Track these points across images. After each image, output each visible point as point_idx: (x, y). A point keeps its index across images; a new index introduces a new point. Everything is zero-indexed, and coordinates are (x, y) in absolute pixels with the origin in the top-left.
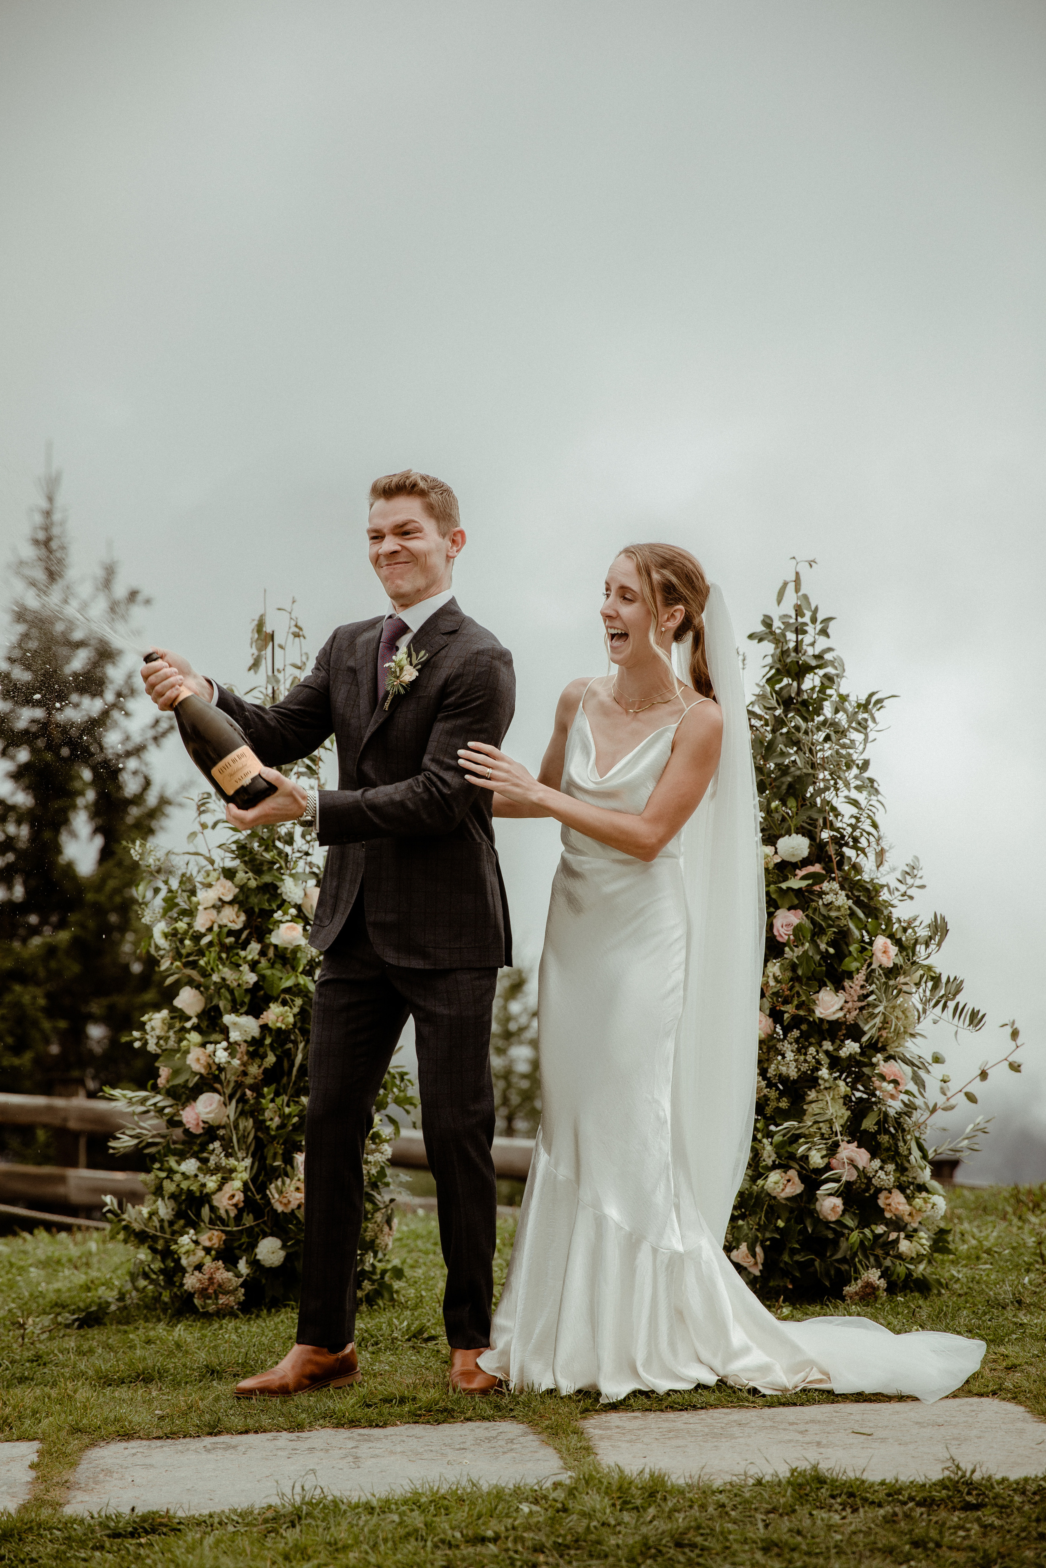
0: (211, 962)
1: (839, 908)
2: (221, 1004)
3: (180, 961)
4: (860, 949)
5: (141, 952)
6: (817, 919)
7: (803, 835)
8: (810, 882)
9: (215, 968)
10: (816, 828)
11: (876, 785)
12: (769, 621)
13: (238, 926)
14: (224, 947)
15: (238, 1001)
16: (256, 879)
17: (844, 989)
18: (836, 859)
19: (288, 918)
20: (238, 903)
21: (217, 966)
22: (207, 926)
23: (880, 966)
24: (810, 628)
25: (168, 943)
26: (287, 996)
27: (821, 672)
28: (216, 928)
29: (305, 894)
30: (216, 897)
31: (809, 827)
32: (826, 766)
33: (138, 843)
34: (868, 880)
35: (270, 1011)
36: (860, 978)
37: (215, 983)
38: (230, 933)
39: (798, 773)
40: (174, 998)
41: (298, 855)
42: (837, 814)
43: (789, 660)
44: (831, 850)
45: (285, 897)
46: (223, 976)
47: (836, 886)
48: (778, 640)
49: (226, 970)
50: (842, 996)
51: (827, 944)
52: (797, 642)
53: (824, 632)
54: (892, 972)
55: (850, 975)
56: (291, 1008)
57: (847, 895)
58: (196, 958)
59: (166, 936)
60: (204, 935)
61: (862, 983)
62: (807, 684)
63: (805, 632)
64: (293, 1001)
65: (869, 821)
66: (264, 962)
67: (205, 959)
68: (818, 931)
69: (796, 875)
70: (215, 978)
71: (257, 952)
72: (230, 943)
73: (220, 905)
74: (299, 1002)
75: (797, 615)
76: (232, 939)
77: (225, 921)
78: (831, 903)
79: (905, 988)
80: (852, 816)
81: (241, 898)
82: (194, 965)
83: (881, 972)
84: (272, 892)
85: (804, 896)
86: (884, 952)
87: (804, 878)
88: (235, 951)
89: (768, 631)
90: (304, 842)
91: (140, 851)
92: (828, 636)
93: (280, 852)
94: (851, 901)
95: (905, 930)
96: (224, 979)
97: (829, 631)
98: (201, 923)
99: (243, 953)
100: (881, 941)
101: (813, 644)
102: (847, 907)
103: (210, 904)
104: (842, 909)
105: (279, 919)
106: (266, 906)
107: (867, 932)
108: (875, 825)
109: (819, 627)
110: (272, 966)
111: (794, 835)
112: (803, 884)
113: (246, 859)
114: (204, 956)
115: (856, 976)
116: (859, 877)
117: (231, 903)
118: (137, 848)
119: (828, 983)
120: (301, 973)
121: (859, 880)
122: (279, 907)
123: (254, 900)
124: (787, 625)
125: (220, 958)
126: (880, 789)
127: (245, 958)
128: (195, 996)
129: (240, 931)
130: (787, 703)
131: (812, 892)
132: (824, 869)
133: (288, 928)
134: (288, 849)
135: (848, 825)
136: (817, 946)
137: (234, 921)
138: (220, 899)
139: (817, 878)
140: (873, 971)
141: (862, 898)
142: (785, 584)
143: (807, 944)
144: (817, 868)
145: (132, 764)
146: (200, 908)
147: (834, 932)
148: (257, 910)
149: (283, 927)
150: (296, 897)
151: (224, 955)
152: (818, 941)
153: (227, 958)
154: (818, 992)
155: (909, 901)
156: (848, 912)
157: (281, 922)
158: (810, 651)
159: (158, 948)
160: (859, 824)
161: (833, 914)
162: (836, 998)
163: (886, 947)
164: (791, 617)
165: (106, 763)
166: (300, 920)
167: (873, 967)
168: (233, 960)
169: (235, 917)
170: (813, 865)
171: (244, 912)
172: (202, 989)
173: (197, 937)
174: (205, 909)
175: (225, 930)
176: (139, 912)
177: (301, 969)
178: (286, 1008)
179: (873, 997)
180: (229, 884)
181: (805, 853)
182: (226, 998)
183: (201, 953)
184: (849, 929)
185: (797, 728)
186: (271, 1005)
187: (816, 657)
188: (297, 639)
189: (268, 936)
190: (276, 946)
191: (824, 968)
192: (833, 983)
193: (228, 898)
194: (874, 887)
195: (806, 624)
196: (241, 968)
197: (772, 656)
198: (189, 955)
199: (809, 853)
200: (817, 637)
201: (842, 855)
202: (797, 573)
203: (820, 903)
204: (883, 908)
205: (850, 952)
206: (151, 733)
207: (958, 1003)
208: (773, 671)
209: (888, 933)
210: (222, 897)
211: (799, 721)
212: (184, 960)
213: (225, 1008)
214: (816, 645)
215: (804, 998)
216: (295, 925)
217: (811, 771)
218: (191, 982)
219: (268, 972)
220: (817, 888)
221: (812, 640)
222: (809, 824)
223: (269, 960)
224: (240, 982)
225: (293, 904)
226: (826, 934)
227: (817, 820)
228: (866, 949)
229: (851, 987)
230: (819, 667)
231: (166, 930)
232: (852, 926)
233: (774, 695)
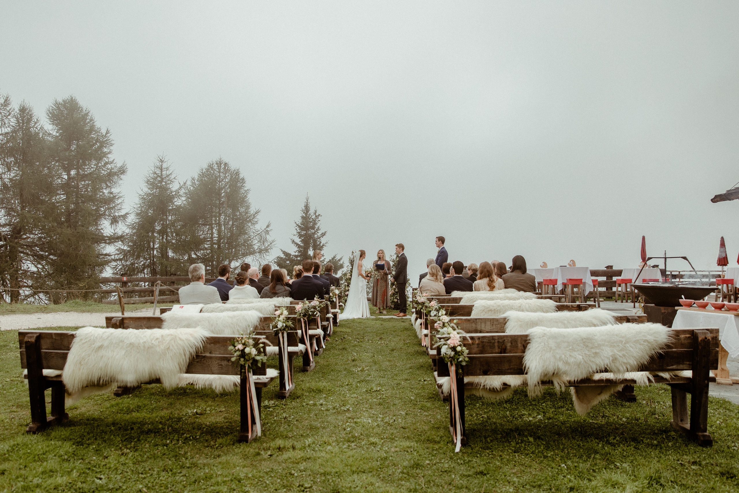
145: (319, 240)
165: (315, 239)
206: (321, 235)
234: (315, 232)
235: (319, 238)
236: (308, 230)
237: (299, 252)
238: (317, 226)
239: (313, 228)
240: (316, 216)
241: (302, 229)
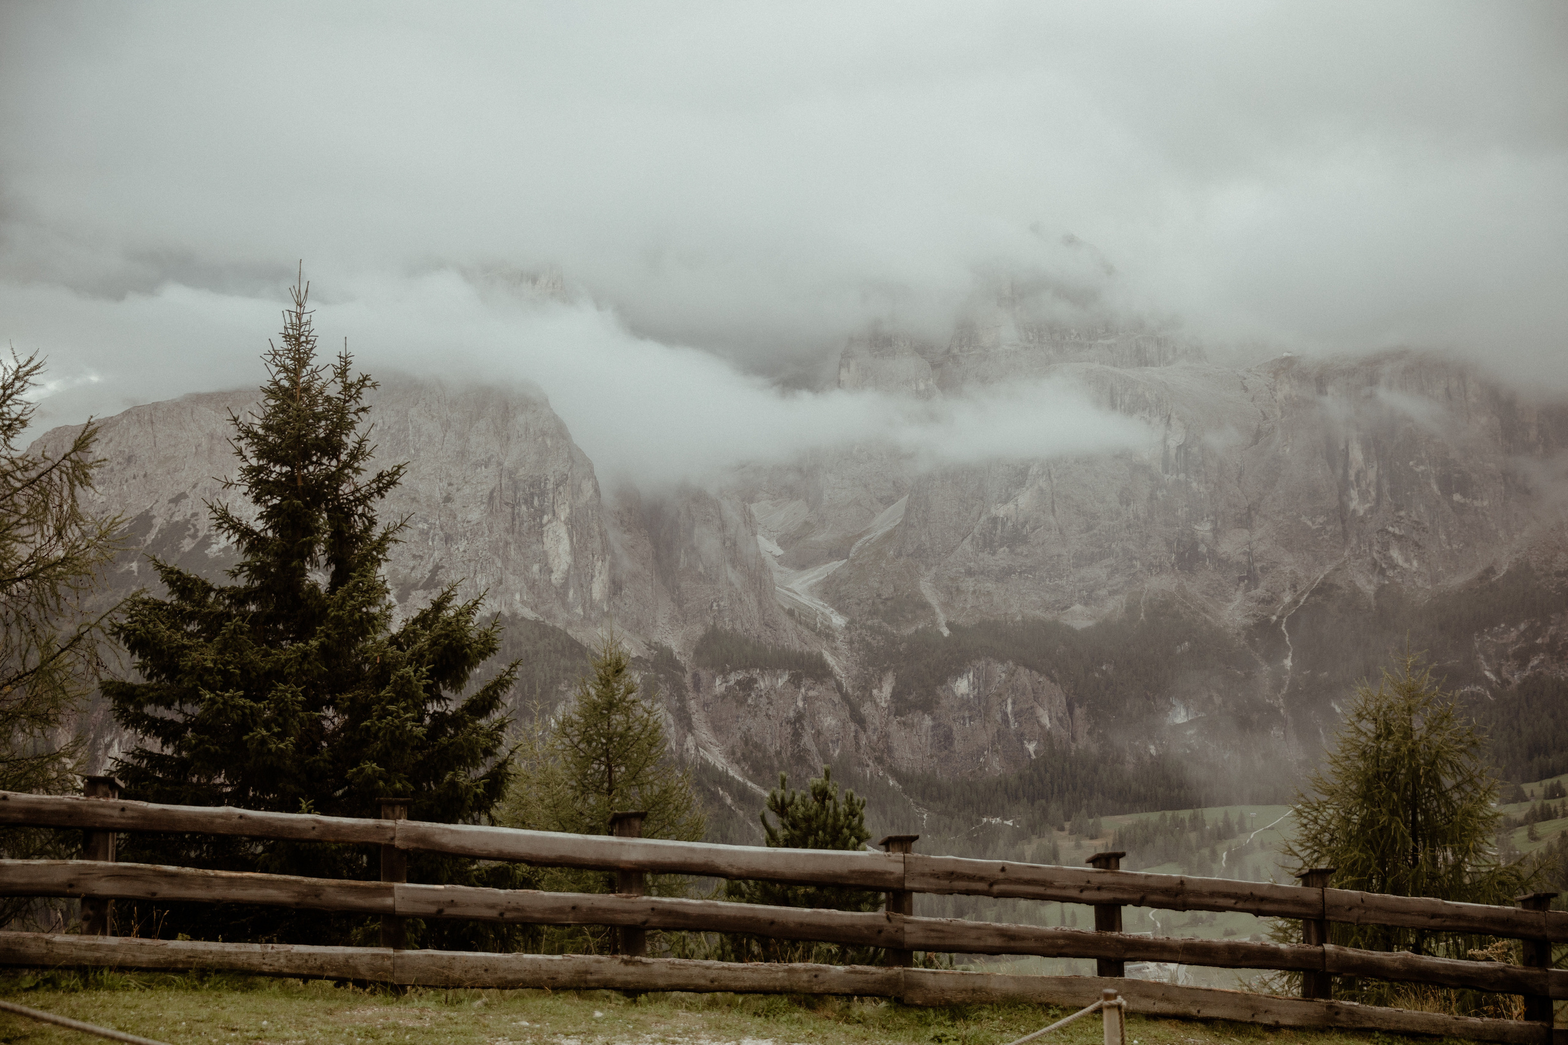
145: (360, 509)
165: (340, 508)
206: (374, 486)
234: (340, 470)
235: (363, 500)
236: (306, 456)
237: (256, 571)
238: (350, 440)
239: (331, 447)
240: (347, 387)
241: (268, 453)
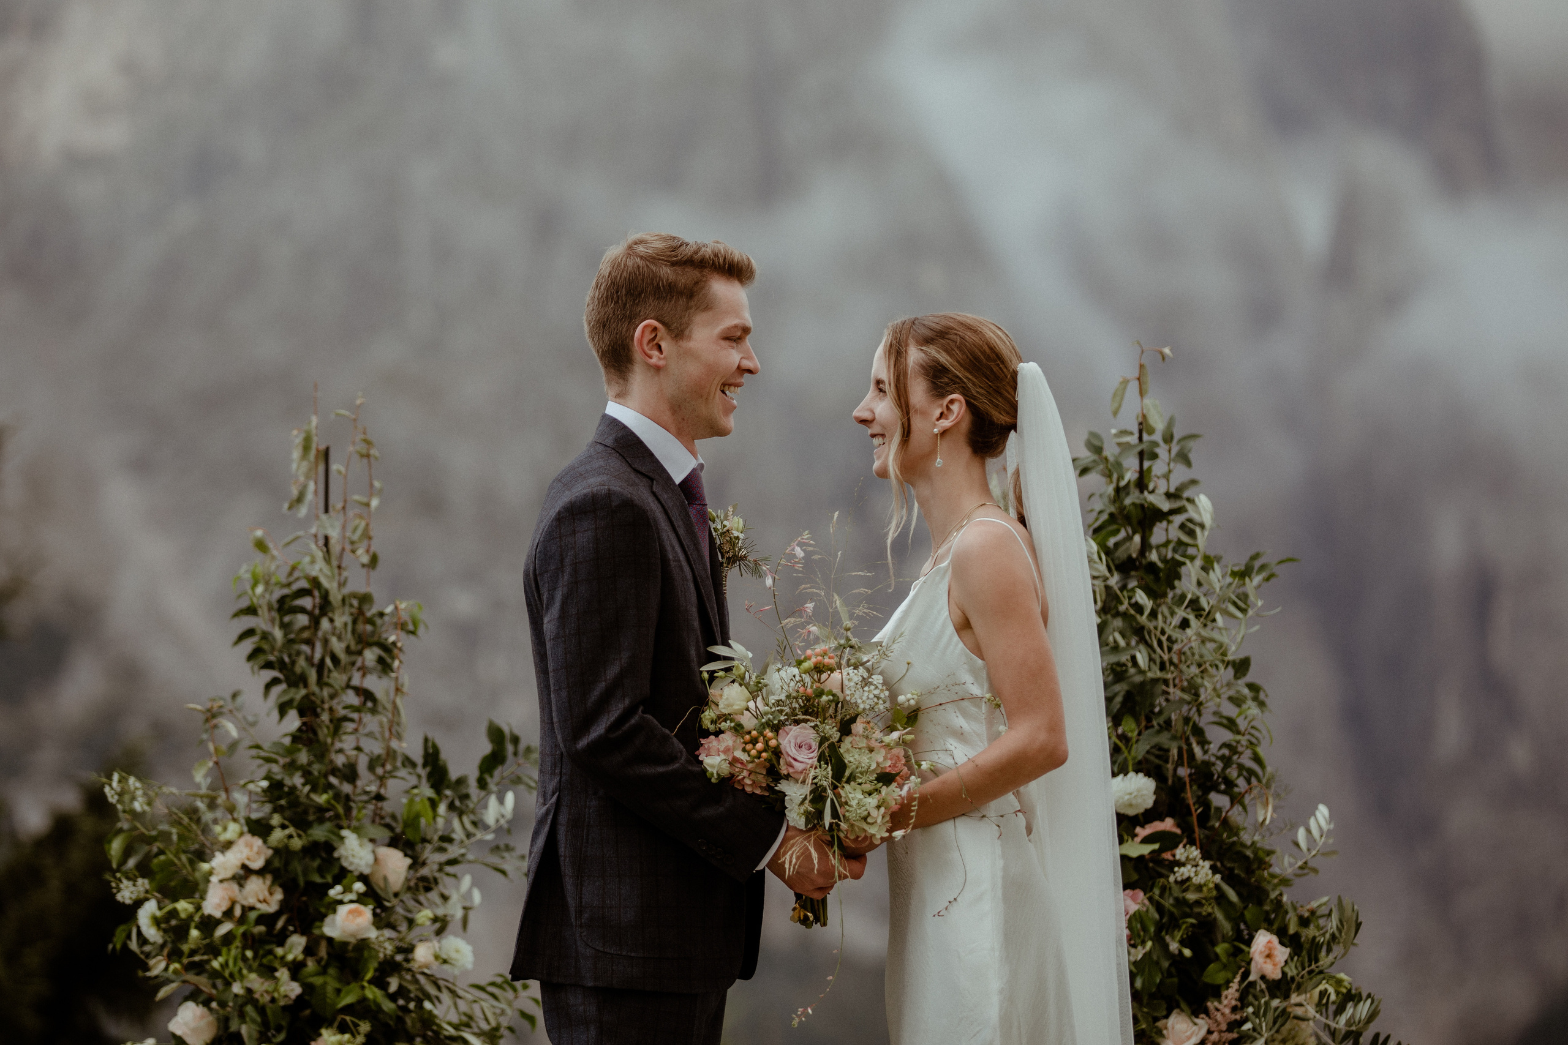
0: (231, 963)
1: (1199, 888)
2: (244, 1030)
3: (180, 962)
4: (1232, 950)
5: (114, 948)
6: (1168, 903)
7: (1148, 774)
8: (1156, 846)
9: (237, 975)
10: (1167, 762)
11: (1262, 696)
12: (1097, 443)
13: (272, 907)
14: (249, 940)
15: (272, 1025)
16: (299, 836)
17: (1207, 1012)
18: (1196, 811)
19: (353, 896)
20: (271, 872)
21: (240, 970)
22: (224, 908)
23: (1263, 977)
24: (1162, 451)
25: (161, 933)
26: (348, 1018)
27: (1178, 519)
28: (238, 912)
29: (376, 860)
30: (239, 864)
31: (1157, 761)
32: (1183, 667)
33: (116, 777)
34: (1249, 843)
35: (320, 1041)
36: (1231, 994)
37: (236, 996)
38: (263, 919)
39: (1138, 679)
40: (168, 1022)
41: (365, 798)
42: (1203, 742)
43: (1128, 501)
44: (1190, 796)
45: (345, 864)
46: (249, 985)
47: (1195, 852)
48: (1111, 470)
49: (253, 976)
50: (1203, 1023)
51: (1183, 943)
52: (1141, 471)
53: (1184, 458)
54: (1281, 987)
55: (1216, 992)
56: (354, 1036)
57: (1212, 867)
58: (205, 957)
59: (157, 922)
60: (218, 922)
61: (1234, 1003)
62: (1159, 534)
63: (1154, 456)
64: (356, 1025)
65: (1248, 753)
66: (311, 964)
67: (221, 959)
68: (1167, 922)
69: (1136, 835)
70: (237, 988)
71: (300, 948)
72: (260, 934)
73: (245, 873)
74: (365, 1027)
75: (1141, 432)
76: (262, 928)
77: (251, 901)
78: (1189, 879)
79: (1299, 1011)
80: (1225, 745)
81: (277, 863)
82: (198, 968)
83: (1264, 986)
84: (324, 855)
85: (1147, 867)
86: (1269, 956)
87: (1146, 840)
88: (268, 947)
89: (1095, 457)
90: (372, 777)
91: (119, 790)
92: (1188, 463)
93: (337, 796)
94: (1218, 877)
95: (1304, 922)
96: (249, 991)
97: (1191, 456)
98: (214, 903)
99: (279, 951)
100: (1263, 940)
101: (1167, 476)
102: (1211, 885)
103: (229, 874)
104: (1205, 889)
105: (339, 897)
106: (318, 879)
107: (1245, 923)
108: (1257, 759)
109: (1175, 449)
110: (323, 971)
111: (1131, 774)
112: (1146, 850)
113: (283, 802)
114: (216, 953)
115: (1225, 993)
116: (1235, 839)
117: (261, 872)
118: (115, 784)
119: (1183, 1005)
120: (370, 982)
121: (1234, 843)
122: (337, 880)
123: (297, 867)
124: (1125, 447)
125: (244, 959)
126: (1268, 701)
127: (283, 958)
128: (202, 1017)
129: (276, 916)
130: (1125, 567)
131: (1160, 862)
132: (1178, 825)
133: (351, 912)
134: (347, 788)
135: (1218, 758)
136: (1165, 946)
137: (265, 901)
138: (244, 867)
139: (1167, 841)
140: (1252, 984)
141: (1236, 872)
142: (1125, 382)
143: (1149, 944)
144: (1168, 824)
146: (214, 879)
147: (1192, 925)
148: (301, 882)
149: (343, 910)
150: (363, 863)
151: (249, 954)
152: (1168, 938)
153: (255, 957)
154: (1167, 1017)
155: (1312, 875)
156: (1214, 893)
157: (341, 902)
158: (1162, 488)
159: (143, 940)
160: (1235, 757)
161: (1191, 896)
162: (1195, 1028)
163: (1270, 949)
164: (1132, 433)
166: (370, 900)
167: (1252, 978)
168: (265, 961)
169: (267, 893)
170: (1162, 820)
171: (281, 886)
172: (214, 1005)
173: (208, 924)
174: (221, 881)
175: (253, 915)
176: (113, 885)
177: (369, 975)
178: (347, 1036)
179: (1248, 1026)
180: (258, 842)
181: (1149, 802)
182: (253, 1021)
183: (214, 950)
184: (1215, 919)
185: (1139, 609)
186: (324, 1031)
187: (1169, 496)
188: (365, 461)
189: (318, 924)
190: (330, 940)
191: (1175, 980)
192: (1190, 1004)
193: (257, 864)
194: (1255, 853)
195: (1155, 444)
196: (277, 974)
197: (1101, 496)
198: (193, 953)
199: (1155, 802)
200: (1172, 465)
201: (1207, 805)
202: (1141, 366)
203: (1172, 879)
204: (1269, 887)
205: (1217, 955)
207: (1377, 1036)
208: (1105, 517)
209: (1275, 927)
210: (247, 863)
211: (1141, 597)
212: (185, 961)
213: (250, 1037)
214: (1172, 477)
215: (1144, 1026)
216: (361, 907)
217: (1159, 674)
218: (194, 995)
219: (318, 981)
220: (1167, 856)
221: (1165, 469)
222: (1157, 757)
223: (319, 962)
224: (276, 995)
225: (356, 873)
226: (1179, 928)
227: (1168, 750)
228: (1242, 951)
229: (1217, 1010)
230: (1173, 512)
231: (159, 914)
232: (1219, 915)
233: (1104, 557)
